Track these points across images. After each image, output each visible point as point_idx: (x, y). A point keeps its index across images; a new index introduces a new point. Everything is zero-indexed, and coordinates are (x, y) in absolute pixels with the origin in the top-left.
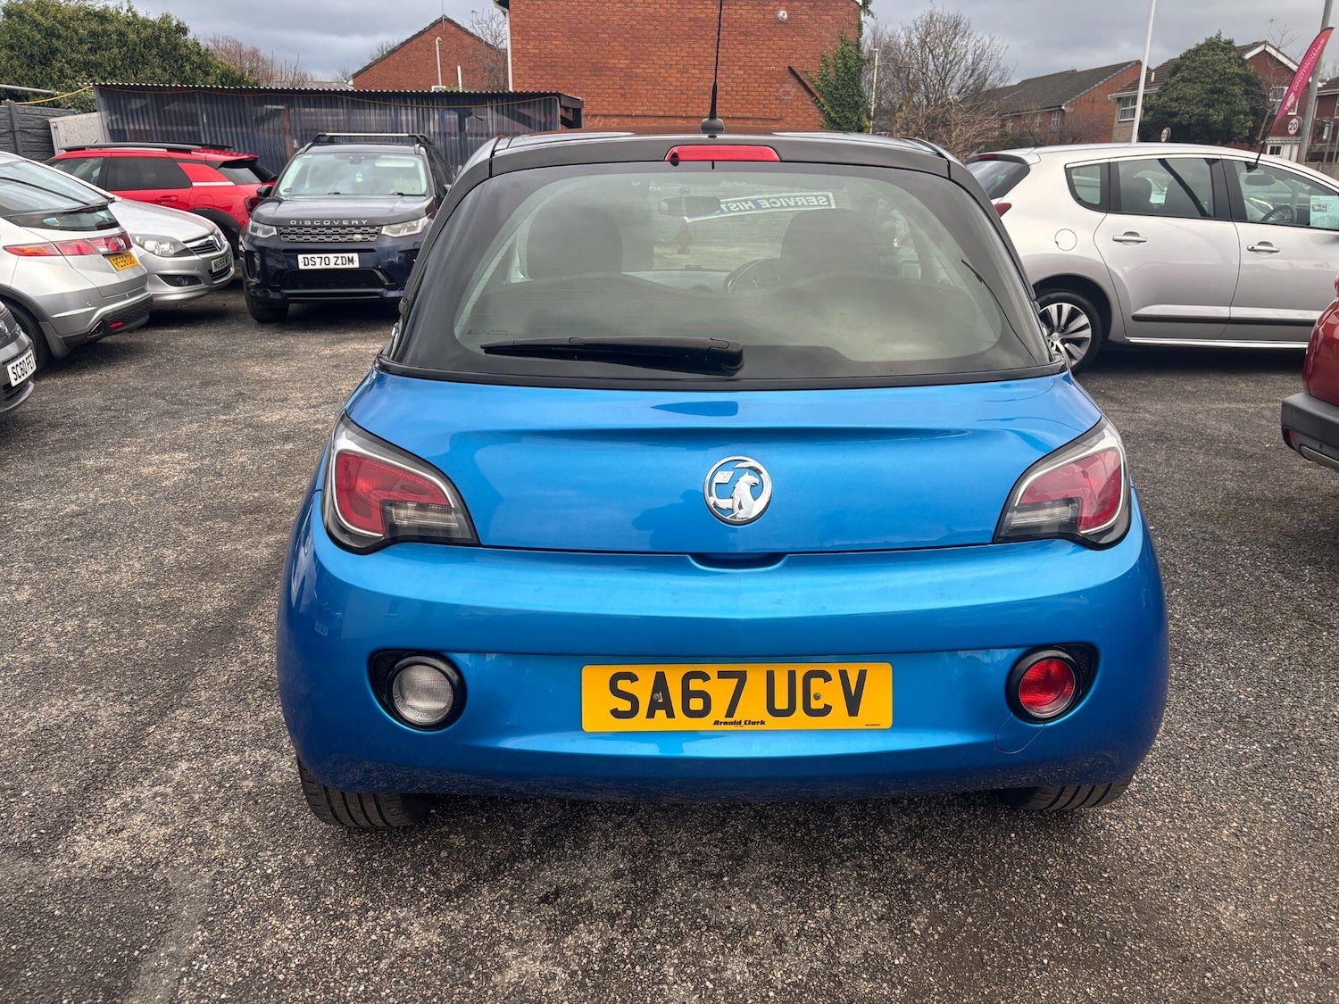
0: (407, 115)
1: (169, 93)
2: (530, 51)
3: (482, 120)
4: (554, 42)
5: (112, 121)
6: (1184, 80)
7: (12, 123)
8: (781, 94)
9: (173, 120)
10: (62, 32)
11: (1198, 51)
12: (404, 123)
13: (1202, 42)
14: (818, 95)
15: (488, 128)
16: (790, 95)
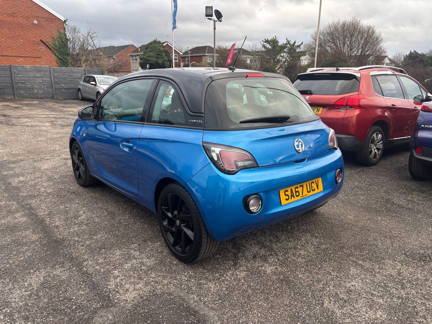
6: (150, 51)
8: (39, 49)
11: (152, 43)
13: (152, 41)
14: (53, 50)
16: (42, 49)
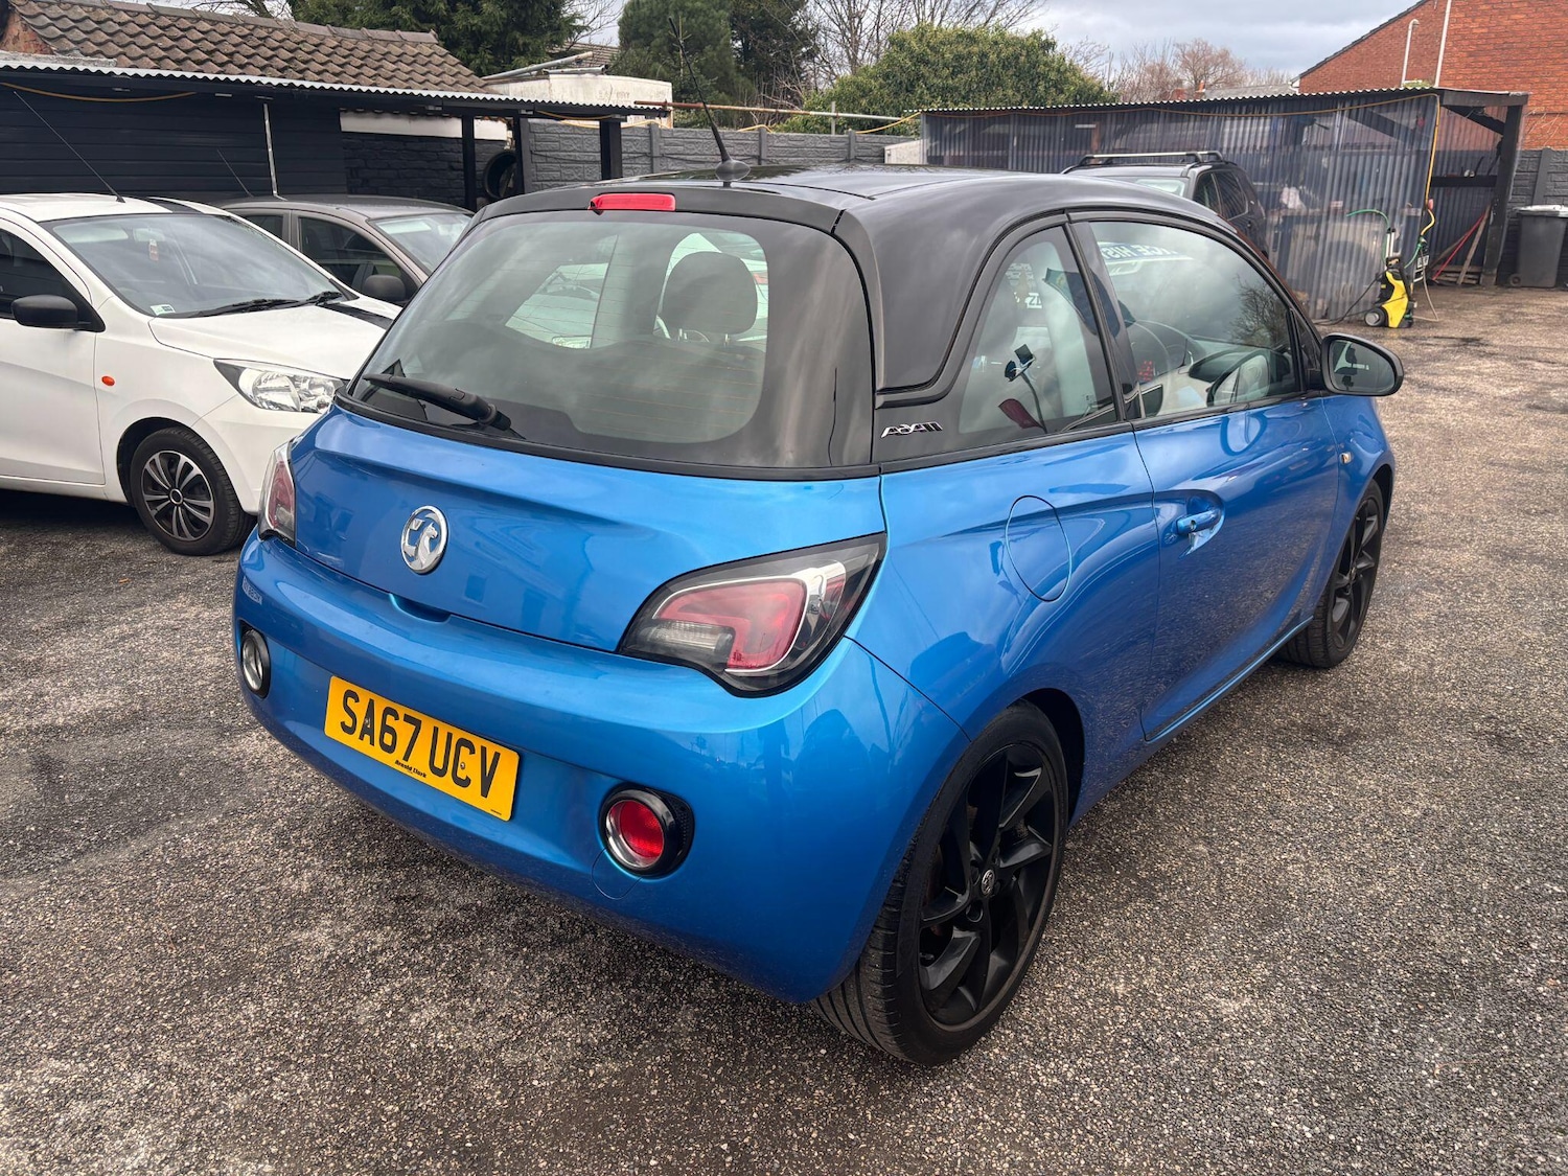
0: (1231, 127)
1: (986, 117)
2: (1475, 31)
3: (1326, 128)
4: (1513, 17)
5: (931, 147)
7: (849, 152)
9: (986, 145)
10: (932, 58)
12: (1226, 136)
15: (1333, 138)
